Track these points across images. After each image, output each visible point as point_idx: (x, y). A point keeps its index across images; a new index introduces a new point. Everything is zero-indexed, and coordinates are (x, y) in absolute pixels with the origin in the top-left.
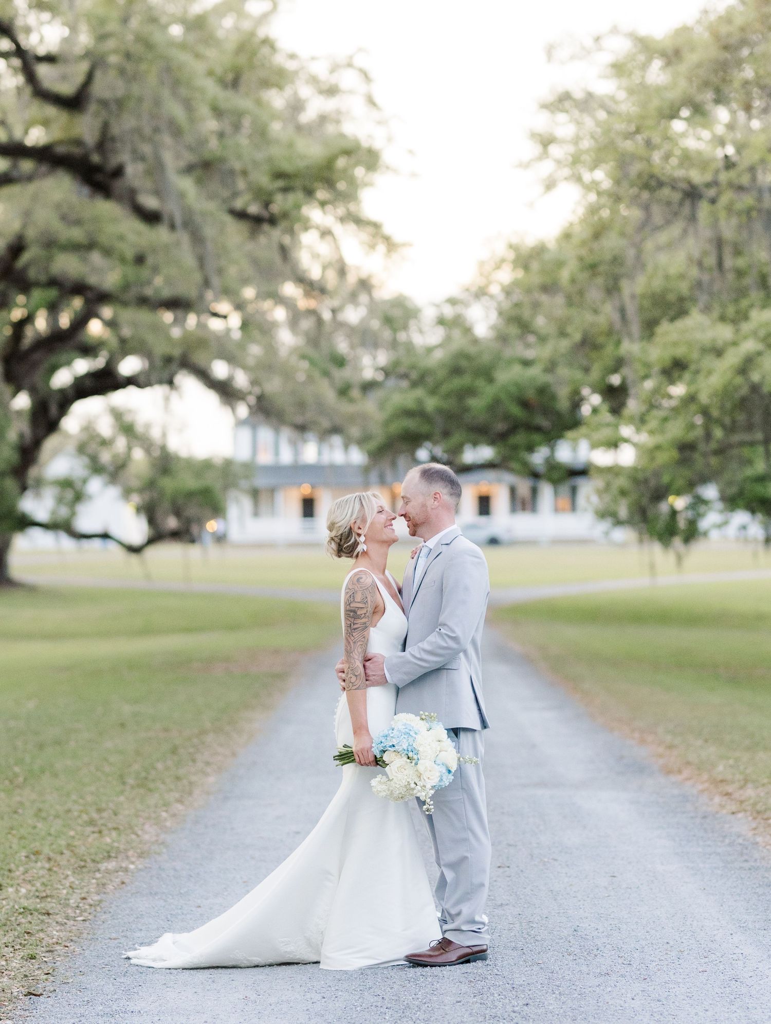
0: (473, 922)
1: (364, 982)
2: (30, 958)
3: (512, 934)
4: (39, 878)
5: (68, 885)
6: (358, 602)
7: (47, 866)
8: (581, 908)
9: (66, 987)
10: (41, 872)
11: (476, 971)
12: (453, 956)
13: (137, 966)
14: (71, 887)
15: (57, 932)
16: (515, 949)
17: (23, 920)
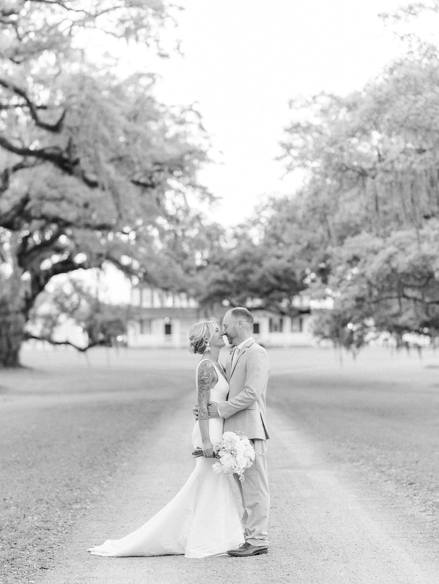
0: (261, 535)
1: (207, 564)
2: (41, 551)
3: (279, 541)
4: (43, 512)
5: (57, 516)
6: (205, 376)
7: (47, 506)
8: (313, 528)
9: (60, 565)
10: (44, 509)
11: (262, 559)
12: (251, 551)
13: (94, 555)
14: (59, 517)
15: (54, 538)
16: (281, 548)
17: (37, 533)
